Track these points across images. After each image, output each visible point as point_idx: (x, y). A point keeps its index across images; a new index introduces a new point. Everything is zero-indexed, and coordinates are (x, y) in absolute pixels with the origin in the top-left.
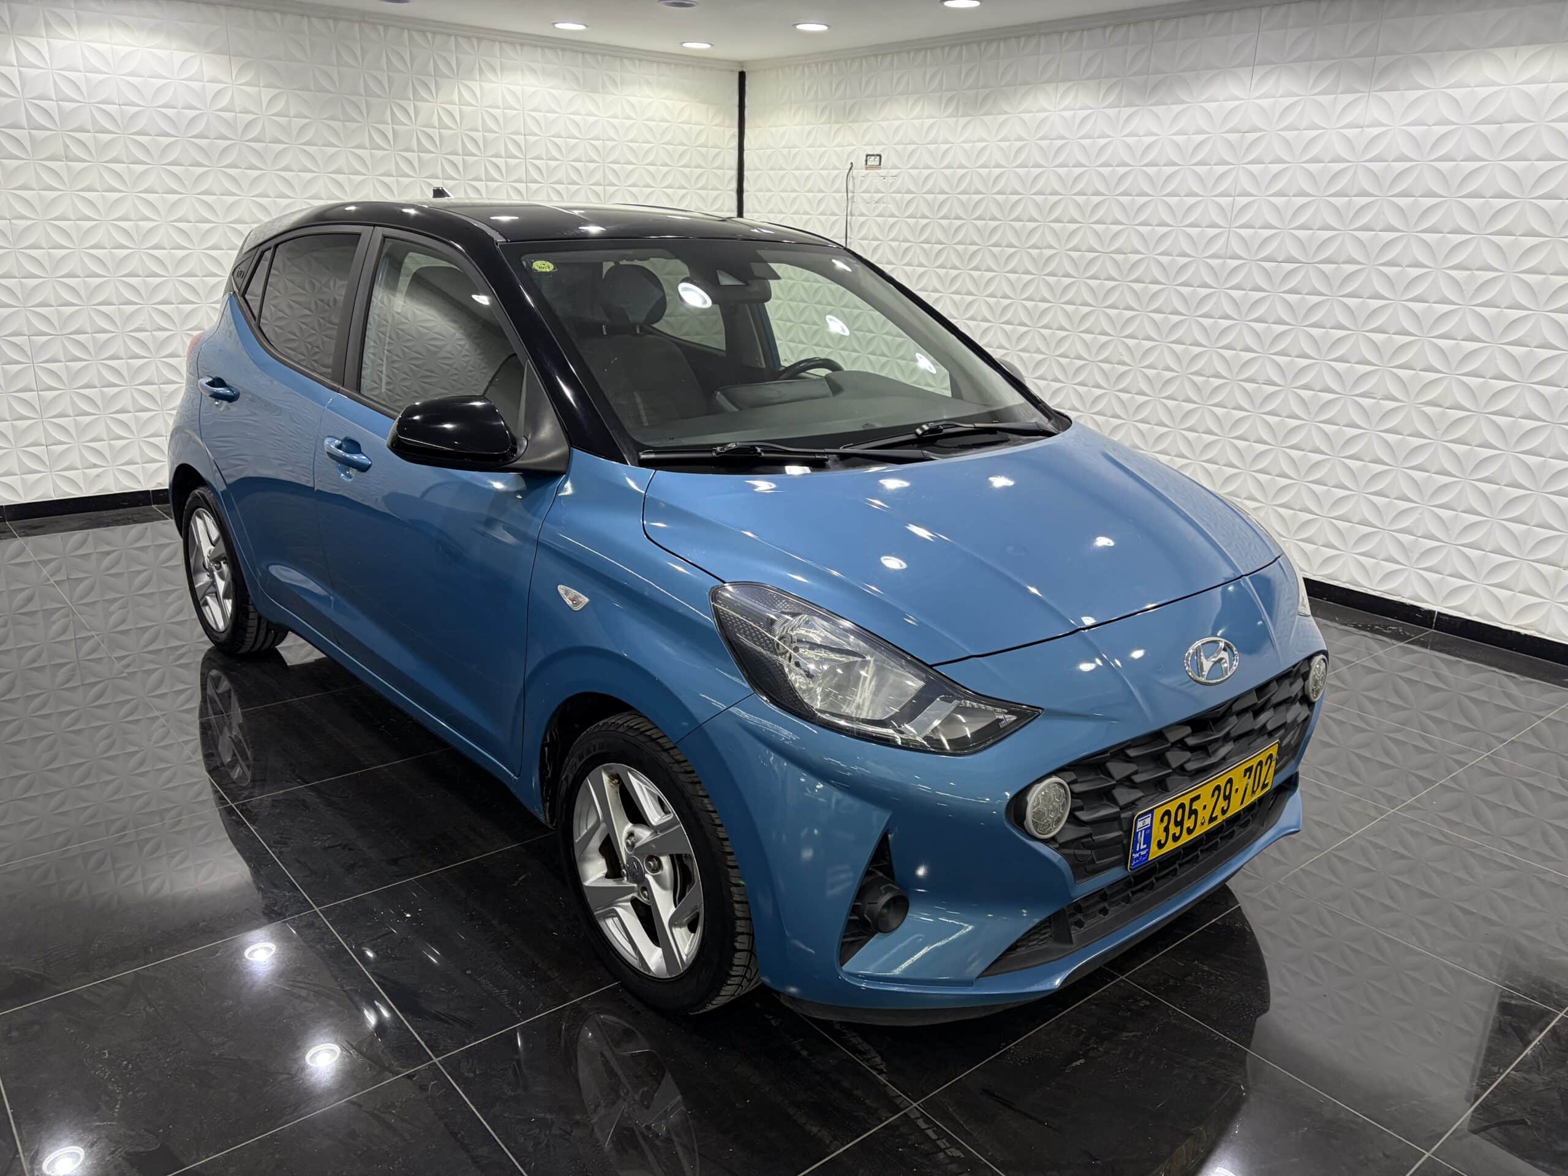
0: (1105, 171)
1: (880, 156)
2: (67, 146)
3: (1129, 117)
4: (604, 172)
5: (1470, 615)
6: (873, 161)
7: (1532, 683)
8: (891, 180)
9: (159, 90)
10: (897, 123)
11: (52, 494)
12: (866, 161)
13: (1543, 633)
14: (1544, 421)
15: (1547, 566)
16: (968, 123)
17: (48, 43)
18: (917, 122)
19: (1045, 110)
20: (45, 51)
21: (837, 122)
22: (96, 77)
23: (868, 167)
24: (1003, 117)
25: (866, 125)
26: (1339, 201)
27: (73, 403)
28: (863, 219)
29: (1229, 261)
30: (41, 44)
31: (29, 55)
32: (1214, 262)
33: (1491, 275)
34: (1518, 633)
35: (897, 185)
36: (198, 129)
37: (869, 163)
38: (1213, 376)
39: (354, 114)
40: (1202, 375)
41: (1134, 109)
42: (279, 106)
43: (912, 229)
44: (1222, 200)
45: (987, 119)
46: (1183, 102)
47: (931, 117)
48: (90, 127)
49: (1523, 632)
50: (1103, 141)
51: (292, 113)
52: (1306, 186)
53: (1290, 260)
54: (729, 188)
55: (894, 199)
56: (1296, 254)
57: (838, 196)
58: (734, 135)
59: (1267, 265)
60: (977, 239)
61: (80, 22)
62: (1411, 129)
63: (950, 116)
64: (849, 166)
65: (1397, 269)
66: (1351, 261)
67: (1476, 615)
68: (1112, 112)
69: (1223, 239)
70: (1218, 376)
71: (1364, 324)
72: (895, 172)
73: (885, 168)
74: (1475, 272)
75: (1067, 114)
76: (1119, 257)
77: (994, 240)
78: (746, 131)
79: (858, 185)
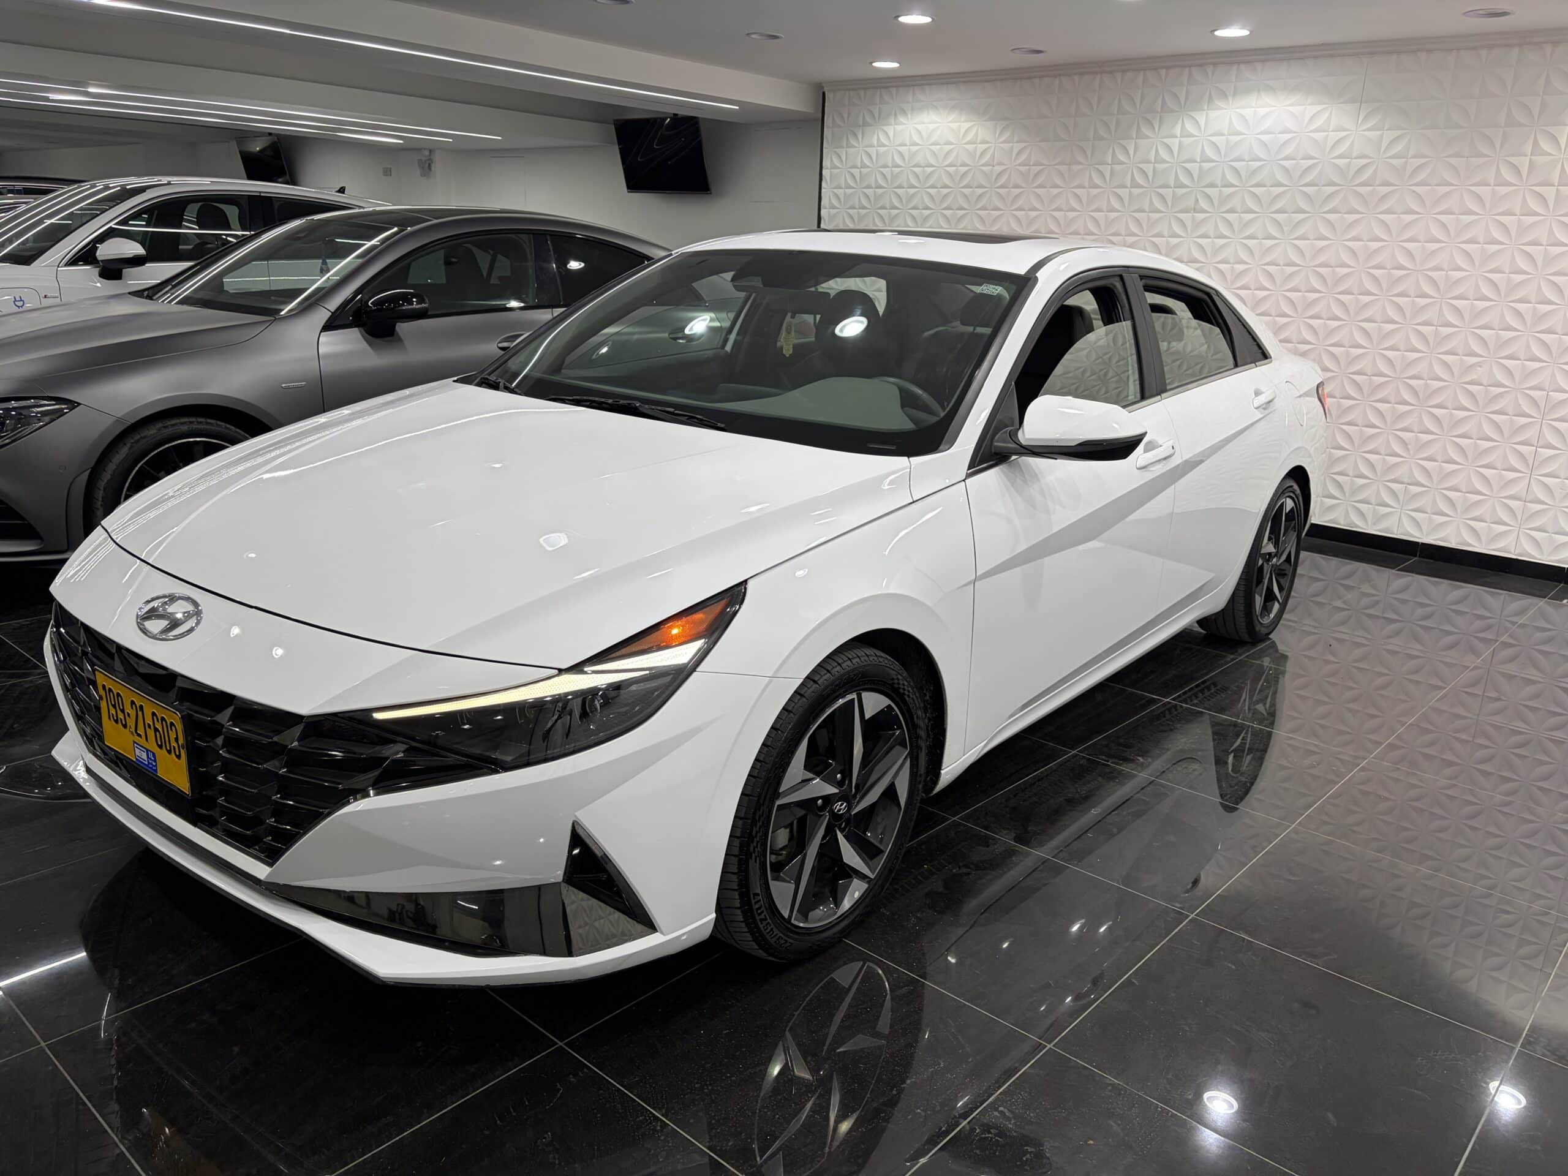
2: (1197, 200)
9: (1286, 143)
17: (1207, 114)
20: (1202, 123)
22: (1235, 138)
30: (1201, 117)
31: (1190, 127)
42: (1398, 148)
48: (1219, 183)
51: (1411, 153)
61: (1235, 94)
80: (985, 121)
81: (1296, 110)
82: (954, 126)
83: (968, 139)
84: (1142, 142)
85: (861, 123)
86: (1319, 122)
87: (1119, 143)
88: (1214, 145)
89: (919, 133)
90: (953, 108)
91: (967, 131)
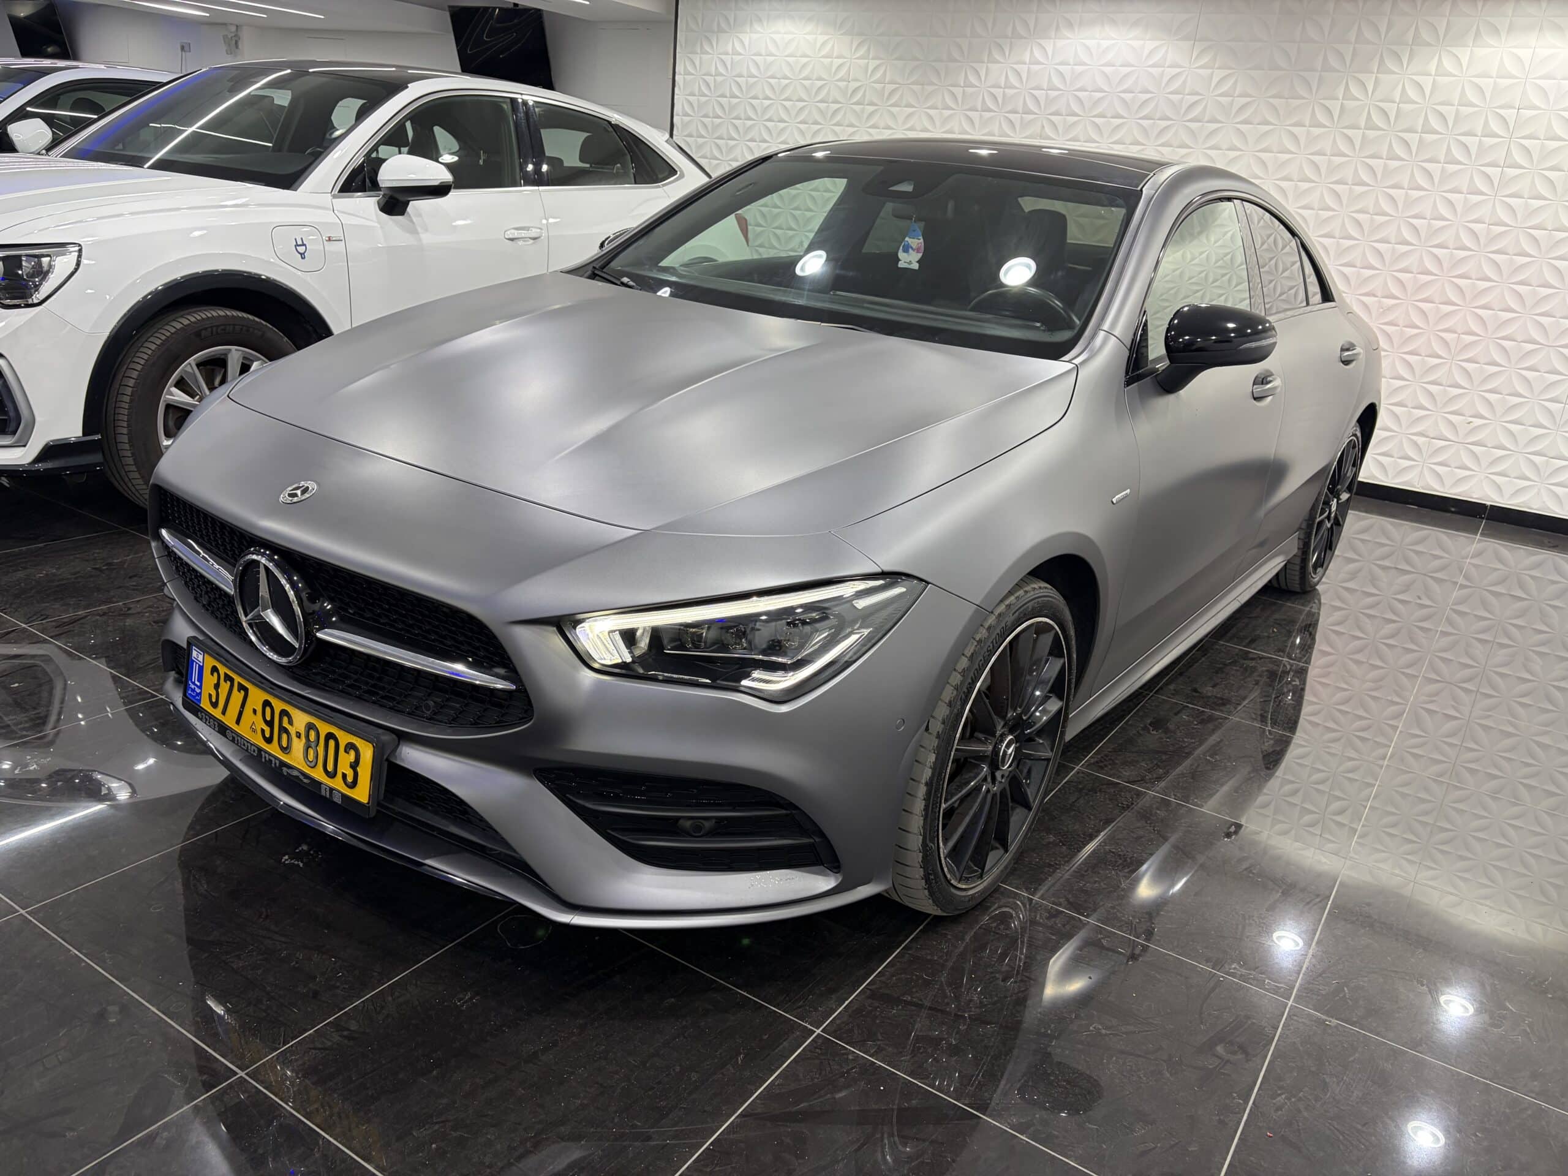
80: (842, 34)
81: (1136, 44)
82: (809, 37)
83: (823, 53)
84: (993, 67)
85: (716, 29)
86: (1156, 58)
87: (972, 67)
88: (1061, 74)
89: (774, 42)
90: (810, 19)
91: (824, 44)
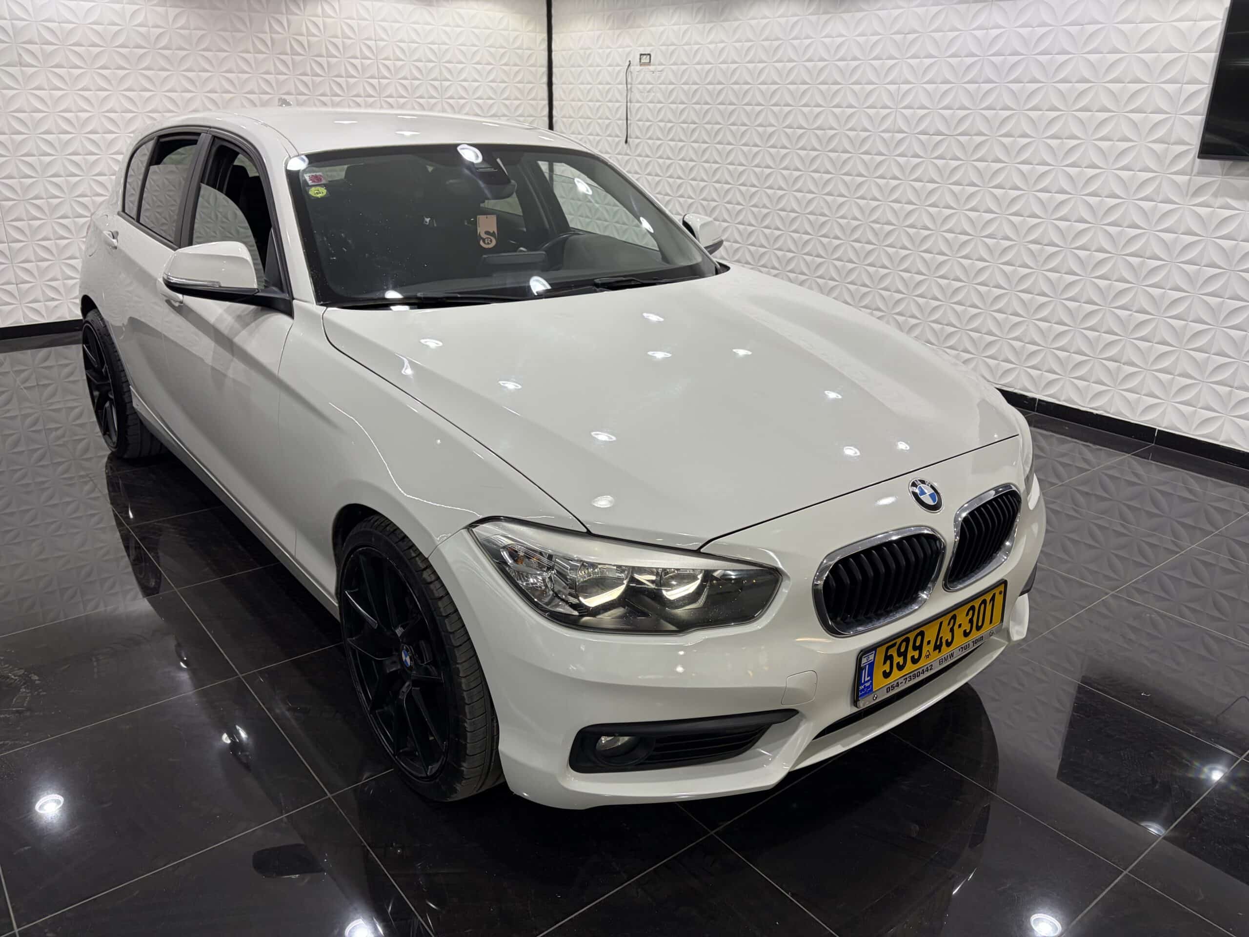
0: (809, 65)
1: (649, 55)
3: (826, 22)
4: (440, 69)
5: (1060, 401)
6: (645, 59)
7: (1101, 449)
8: (658, 74)
10: (662, 28)
11: (23, 321)
12: (640, 59)
13: (1109, 413)
14: (1110, 253)
15: (1111, 362)
16: (711, 29)
18: (676, 28)
19: (765, 17)
21: (618, 28)
23: (641, 64)
24: (736, 23)
25: (639, 30)
26: (971, 87)
27: (35, 252)
28: (638, 105)
29: (896, 134)
32: (886, 136)
33: (1075, 142)
34: (1092, 413)
35: (662, 78)
36: (121, 40)
37: (642, 61)
38: (886, 224)
39: (239, 26)
40: (878, 223)
41: (830, 15)
43: (673, 112)
44: (890, 87)
45: (726, 24)
46: (863, 10)
47: (684, 24)
49: (1095, 412)
50: (808, 41)
52: (949, 76)
53: (939, 133)
54: (542, 82)
55: (660, 89)
56: (943, 129)
57: (620, 87)
58: (543, 39)
59: (922, 137)
60: (720, 120)
62: (1021, 30)
63: (698, 23)
64: (628, 63)
65: (1011, 139)
66: (980, 134)
67: (1064, 401)
68: (813, 18)
69: (892, 117)
70: (889, 223)
71: (989, 182)
72: (660, 68)
73: (654, 65)
74: (1065, 140)
75: (783, 20)
76: (819, 132)
77: (732, 120)
78: (554, 36)
79: (634, 79)
